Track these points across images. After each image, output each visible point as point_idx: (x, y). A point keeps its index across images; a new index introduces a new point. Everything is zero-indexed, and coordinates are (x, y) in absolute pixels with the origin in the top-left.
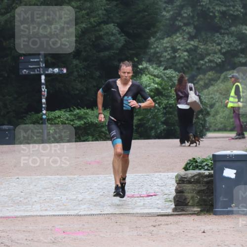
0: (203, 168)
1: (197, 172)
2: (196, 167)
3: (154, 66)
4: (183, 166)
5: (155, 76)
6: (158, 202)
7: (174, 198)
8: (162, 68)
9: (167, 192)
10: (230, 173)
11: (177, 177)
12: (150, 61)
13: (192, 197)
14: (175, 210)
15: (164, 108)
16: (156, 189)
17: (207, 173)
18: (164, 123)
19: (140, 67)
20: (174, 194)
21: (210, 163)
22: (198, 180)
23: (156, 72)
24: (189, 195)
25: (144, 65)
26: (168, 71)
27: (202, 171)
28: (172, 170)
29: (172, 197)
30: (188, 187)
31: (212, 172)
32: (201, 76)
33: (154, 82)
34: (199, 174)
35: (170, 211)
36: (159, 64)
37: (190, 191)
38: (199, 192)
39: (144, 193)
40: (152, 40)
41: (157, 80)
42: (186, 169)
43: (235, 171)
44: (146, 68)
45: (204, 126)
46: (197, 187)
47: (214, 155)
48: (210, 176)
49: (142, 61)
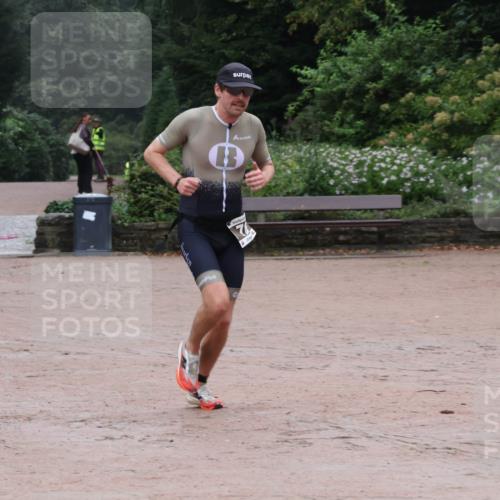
0: (63, 210)
1: (57, 214)
2: (57, 210)
3: (19, 109)
4: (44, 208)
5: (19, 120)
6: (20, 244)
7: (36, 240)
8: (26, 112)
9: (28, 234)
10: (89, 216)
11: (38, 219)
12: (14, 105)
13: (53, 239)
14: (35, 252)
15: (29, 151)
16: (17, 231)
17: (67, 215)
18: (27, 166)
19: (4, 110)
20: (34, 236)
21: (70, 205)
22: (59, 222)
23: (20, 116)
24: (49, 237)
25: (8, 108)
26: (32, 115)
27: (63, 214)
28: (34, 213)
29: (32, 239)
30: (48, 229)
31: (72, 214)
32: (65, 120)
33: (19, 126)
34: (60, 217)
35: (30, 253)
36: (23, 108)
37: (51, 234)
38: (59, 234)
39: (5, 236)
40: (17, 84)
41: (21, 123)
42: (47, 211)
43: (94, 214)
44: (10, 112)
45: (67, 169)
46: (58, 229)
47: (74, 199)
48: (70, 218)
49: (6, 104)
